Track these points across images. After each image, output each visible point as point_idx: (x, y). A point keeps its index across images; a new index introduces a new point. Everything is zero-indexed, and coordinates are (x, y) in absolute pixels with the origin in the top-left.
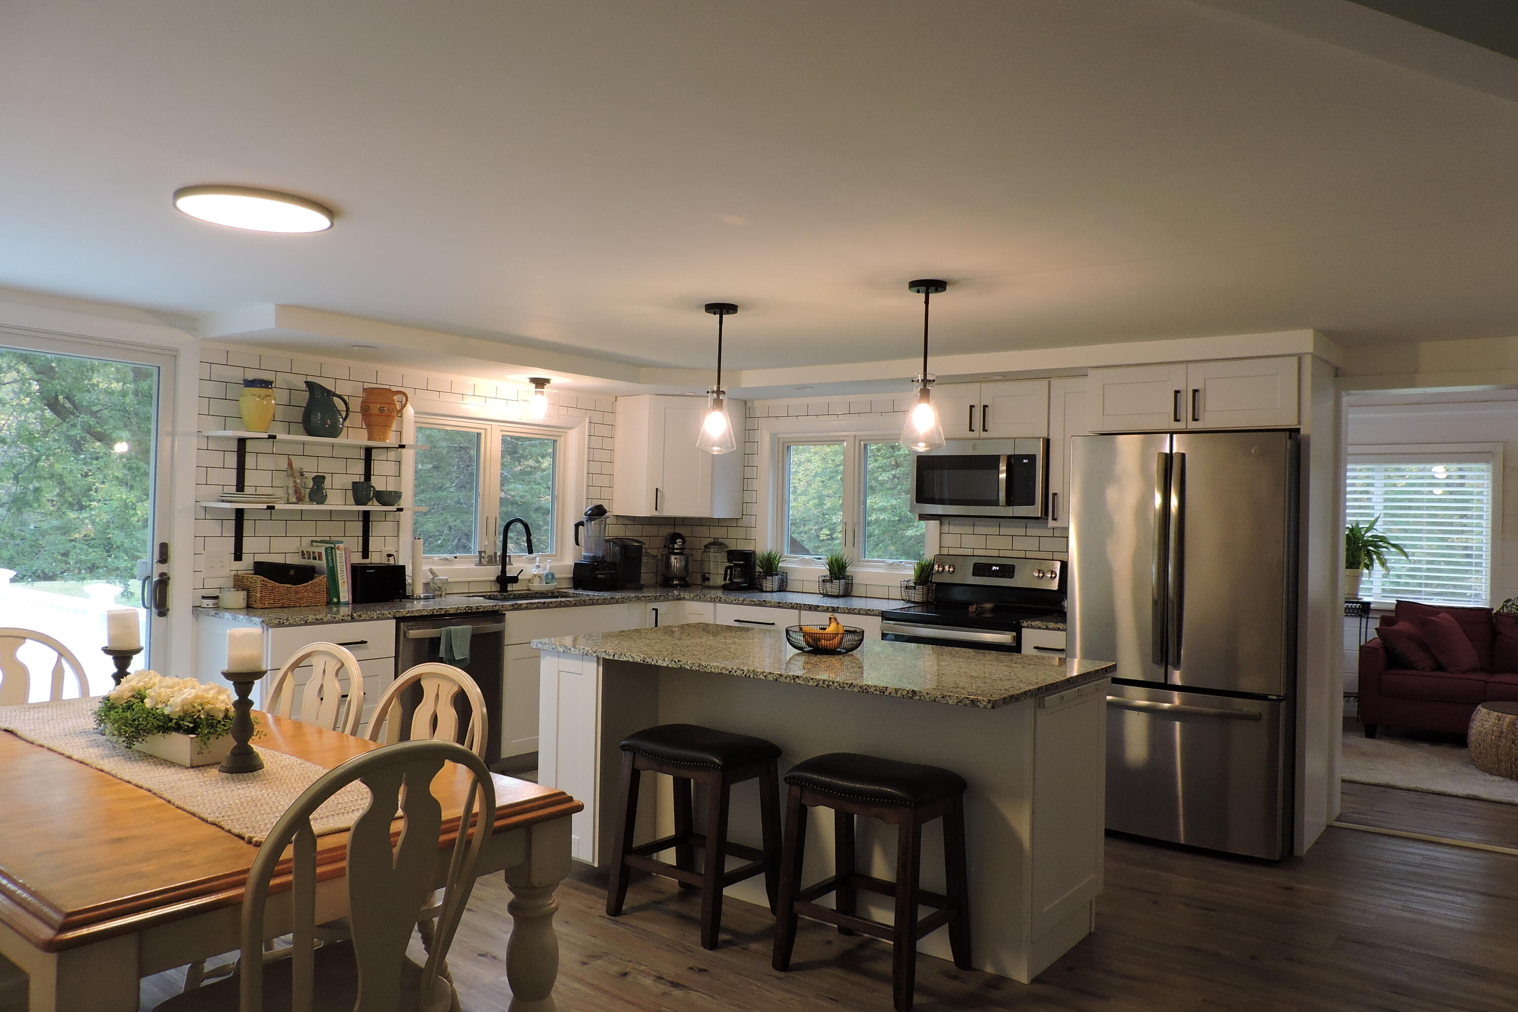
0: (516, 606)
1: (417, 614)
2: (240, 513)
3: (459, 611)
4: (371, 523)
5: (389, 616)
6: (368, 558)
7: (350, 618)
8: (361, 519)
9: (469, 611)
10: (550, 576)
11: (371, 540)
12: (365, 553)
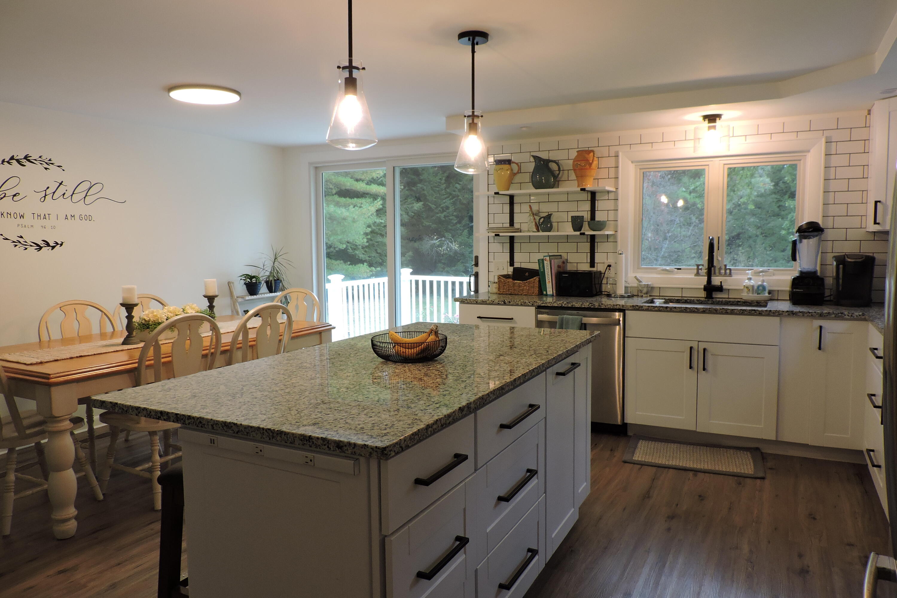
0: (637, 308)
1: (549, 305)
2: (512, 238)
3: (583, 306)
4: (596, 243)
5: (529, 304)
6: (594, 267)
7: (503, 303)
8: (589, 240)
9: (592, 307)
10: (761, 288)
11: (597, 255)
12: (592, 263)
